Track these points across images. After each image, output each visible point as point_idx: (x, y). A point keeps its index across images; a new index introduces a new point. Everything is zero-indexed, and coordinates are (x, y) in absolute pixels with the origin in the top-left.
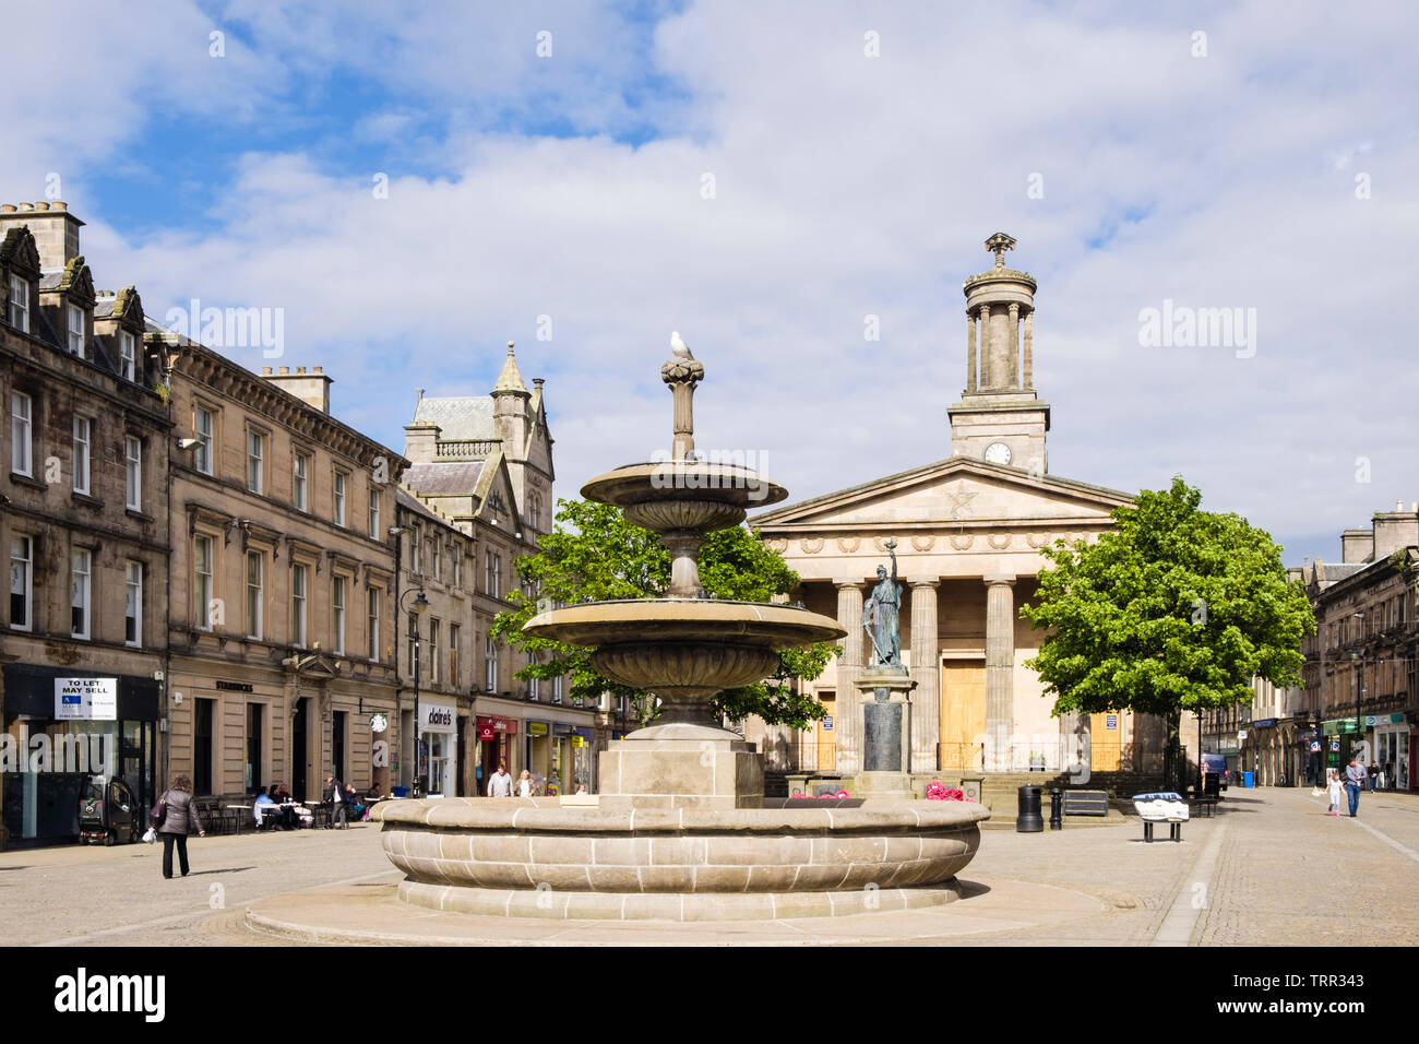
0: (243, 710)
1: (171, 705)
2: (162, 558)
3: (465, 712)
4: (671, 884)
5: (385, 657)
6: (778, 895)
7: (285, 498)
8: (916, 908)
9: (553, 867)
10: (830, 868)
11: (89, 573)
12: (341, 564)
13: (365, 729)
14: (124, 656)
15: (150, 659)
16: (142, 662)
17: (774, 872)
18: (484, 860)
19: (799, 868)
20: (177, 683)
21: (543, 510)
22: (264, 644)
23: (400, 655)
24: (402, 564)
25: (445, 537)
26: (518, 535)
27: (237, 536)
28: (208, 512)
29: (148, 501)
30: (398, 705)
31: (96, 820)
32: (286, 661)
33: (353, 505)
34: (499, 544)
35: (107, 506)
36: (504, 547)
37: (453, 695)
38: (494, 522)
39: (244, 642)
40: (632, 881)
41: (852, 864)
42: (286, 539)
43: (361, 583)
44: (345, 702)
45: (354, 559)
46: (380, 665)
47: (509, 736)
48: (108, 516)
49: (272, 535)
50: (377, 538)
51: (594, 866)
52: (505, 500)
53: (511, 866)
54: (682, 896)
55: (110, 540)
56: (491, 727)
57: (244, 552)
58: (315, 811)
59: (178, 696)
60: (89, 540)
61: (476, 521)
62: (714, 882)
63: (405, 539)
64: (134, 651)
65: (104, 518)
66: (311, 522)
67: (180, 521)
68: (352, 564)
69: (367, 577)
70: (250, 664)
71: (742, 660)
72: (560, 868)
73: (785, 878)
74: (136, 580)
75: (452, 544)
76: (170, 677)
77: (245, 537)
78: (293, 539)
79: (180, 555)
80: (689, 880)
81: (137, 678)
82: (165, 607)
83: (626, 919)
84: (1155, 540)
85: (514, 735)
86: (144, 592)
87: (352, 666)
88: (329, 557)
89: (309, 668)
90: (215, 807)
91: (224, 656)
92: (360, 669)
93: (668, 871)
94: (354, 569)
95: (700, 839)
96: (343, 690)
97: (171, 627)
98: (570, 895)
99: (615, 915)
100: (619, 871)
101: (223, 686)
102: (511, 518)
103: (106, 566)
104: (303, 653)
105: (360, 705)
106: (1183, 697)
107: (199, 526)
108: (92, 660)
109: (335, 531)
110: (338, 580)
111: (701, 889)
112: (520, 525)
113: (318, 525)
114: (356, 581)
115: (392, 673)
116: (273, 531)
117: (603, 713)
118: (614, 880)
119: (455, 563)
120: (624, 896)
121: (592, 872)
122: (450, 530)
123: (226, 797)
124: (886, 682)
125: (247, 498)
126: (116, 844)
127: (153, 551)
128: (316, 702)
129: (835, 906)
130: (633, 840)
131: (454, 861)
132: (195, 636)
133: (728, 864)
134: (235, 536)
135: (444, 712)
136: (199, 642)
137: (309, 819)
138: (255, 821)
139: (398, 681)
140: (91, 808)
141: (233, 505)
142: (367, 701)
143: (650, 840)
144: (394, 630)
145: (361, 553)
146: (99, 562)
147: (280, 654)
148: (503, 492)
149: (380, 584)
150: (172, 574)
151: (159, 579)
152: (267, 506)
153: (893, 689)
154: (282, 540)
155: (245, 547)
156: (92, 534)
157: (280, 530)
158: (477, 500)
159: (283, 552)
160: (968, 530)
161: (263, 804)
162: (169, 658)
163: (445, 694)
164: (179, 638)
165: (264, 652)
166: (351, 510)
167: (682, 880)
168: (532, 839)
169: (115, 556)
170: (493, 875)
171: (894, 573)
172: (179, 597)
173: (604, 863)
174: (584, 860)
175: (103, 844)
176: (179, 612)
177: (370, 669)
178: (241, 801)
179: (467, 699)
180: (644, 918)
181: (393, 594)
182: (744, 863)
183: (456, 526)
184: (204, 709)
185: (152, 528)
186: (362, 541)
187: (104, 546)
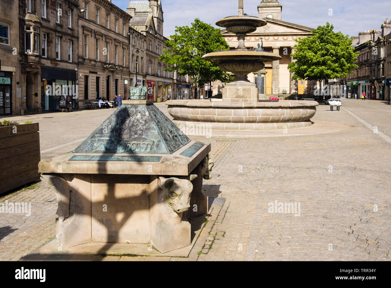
0: (95, 78)
1: (79, 77)
2: (77, 40)
3: (144, 79)
4: (252, 121)
5: (127, 65)
6: (276, 123)
7: (104, 25)
8: (306, 126)
9: (222, 116)
10: (289, 117)
11: (60, 43)
12: (117, 42)
13: (122, 83)
14: (68, 64)
15: (74, 65)
16: (72, 66)
17: (276, 117)
18: (203, 115)
19: (282, 116)
20: (80, 71)
21: (161, 29)
22: (100, 62)
23: (130, 65)
24: (130, 42)
25: (140, 36)
26: (156, 36)
27: (93, 35)
28: (87, 28)
29: (73, 25)
30: (130, 78)
31: (64, 106)
32: (105, 66)
33: (119, 27)
34: (151, 38)
35: (64, 26)
36: (152, 38)
37: (142, 75)
38: (151, 32)
39: (95, 61)
40: (242, 120)
41: (294, 116)
42: (105, 35)
43: (121, 47)
44: (118, 76)
45: (120, 41)
46: (126, 67)
47: (153, 85)
48: (64, 29)
49: (102, 34)
50: (124, 35)
51: (233, 116)
52: (153, 27)
53: (211, 116)
54: (254, 124)
55: (65, 35)
56: (150, 83)
57: (95, 39)
58: (113, 104)
59: (81, 75)
60: (60, 35)
61: (147, 32)
62: (262, 120)
63: (131, 36)
64: (70, 63)
65: (63, 29)
66: (110, 31)
67: (80, 30)
68: (119, 42)
69: (123, 45)
70: (96, 67)
71: (258, 65)
72: (224, 117)
73: (279, 119)
74: (70, 45)
75: (141, 37)
76: (79, 70)
77: (95, 35)
78: (106, 35)
79: (80, 39)
80: (256, 120)
81: (71, 70)
82: (77, 52)
83: (240, 129)
84: (323, 38)
85: (155, 85)
86: (72, 48)
87: (120, 68)
88: (114, 40)
89: (110, 68)
90: (90, 103)
91: (91, 65)
92: (121, 68)
93: (251, 118)
94: (120, 43)
95: (259, 110)
96: (117, 74)
97: (79, 57)
98: (225, 124)
99: (237, 128)
100: (239, 117)
101: (91, 72)
102: (154, 31)
103: (64, 42)
104: (109, 64)
105: (121, 77)
106: (331, 76)
107: (85, 32)
108: (61, 65)
109: (115, 34)
110: (116, 46)
111: (258, 122)
112: (156, 33)
113: (112, 32)
114: (120, 46)
115: (128, 69)
116: (102, 33)
117: (175, 80)
118: (238, 120)
119: (142, 42)
120: (239, 124)
121: (232, 118)
122: (141, 34)
123: (92, 100)
124: (260, 72)
125: (96, 25)
126: (68, 112)
127: (75, 38)
128: (111, 76)
129: (290, 126)
130: (243, 110)
131: (195, 115)
132: (84, 59)
133: (266, 116)
134: (93, 34)
135: (140, 79)
136: (85, 61)
137: (111, 106)
138: (99, 106)
139: (130, 72)
140: (63, 103)
141: (93, 27)
142: (123, 76)
143: (247, 110)
144: (128, 59)
145: (121, 39)
146: (62, 40)
147: (103, 64)
148: (152, 25)
149: (126, 47)
150: (79, 44)
151: (76, 45)
152: (100, 27)
153: (262, 74)
154: (103, 36)
155: (95, 37)
156: (60, 33)
157: (103, 33)
158: (147, 26)
159: (104, 39)
160: (268, 35)
161: (101, 102)
162: (78, 65)
163: (140, 75)
164: (81, 60)
165: (99, 64)
166: (119, 29)
167: (255, 120)
168: (216, 110)
169: (66, 39)
170: (205, 119)
171: (262, 45)
172: (80, 49)
173: (236, 116)
174: (230, 115)
175: (65, 112)
176: (81, 53)
177: (123, 68)
178: (95, 101)
179: (145, 76)
180: (245, 129)
181: (128, 50)
182: (270, 115)
183: (142, 33)
184: (86, 77)
185: (74, 32)
186: (121, 36)
187: (63, 36)
